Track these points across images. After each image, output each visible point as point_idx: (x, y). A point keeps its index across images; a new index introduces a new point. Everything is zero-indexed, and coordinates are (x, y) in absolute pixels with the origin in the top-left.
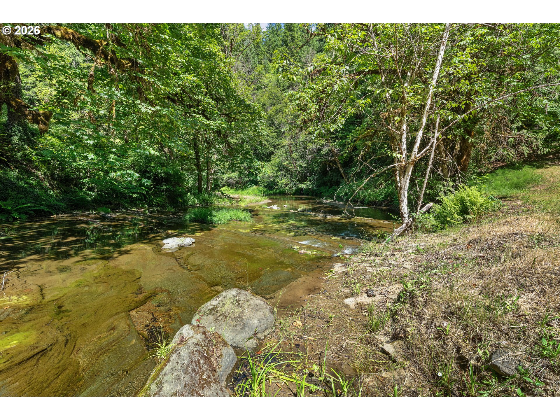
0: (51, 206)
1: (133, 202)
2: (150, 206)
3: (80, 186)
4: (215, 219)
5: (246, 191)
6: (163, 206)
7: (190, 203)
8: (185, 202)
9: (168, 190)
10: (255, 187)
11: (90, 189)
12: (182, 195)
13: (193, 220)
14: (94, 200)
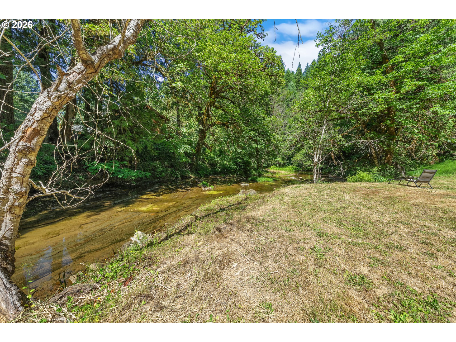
0: (209, 173)
1: (231, 173)
2: (237, 174)
3: (216, 167)
4: (258, 180)
5: (285, 169)
6: (242, 175)
7: (253, 174)
8: (250, 173)
9: (244, 168)
10: (291, 166)
11: (219, 168)
12: (249, 171)
13: (251, 180)
14: (220, 172)
